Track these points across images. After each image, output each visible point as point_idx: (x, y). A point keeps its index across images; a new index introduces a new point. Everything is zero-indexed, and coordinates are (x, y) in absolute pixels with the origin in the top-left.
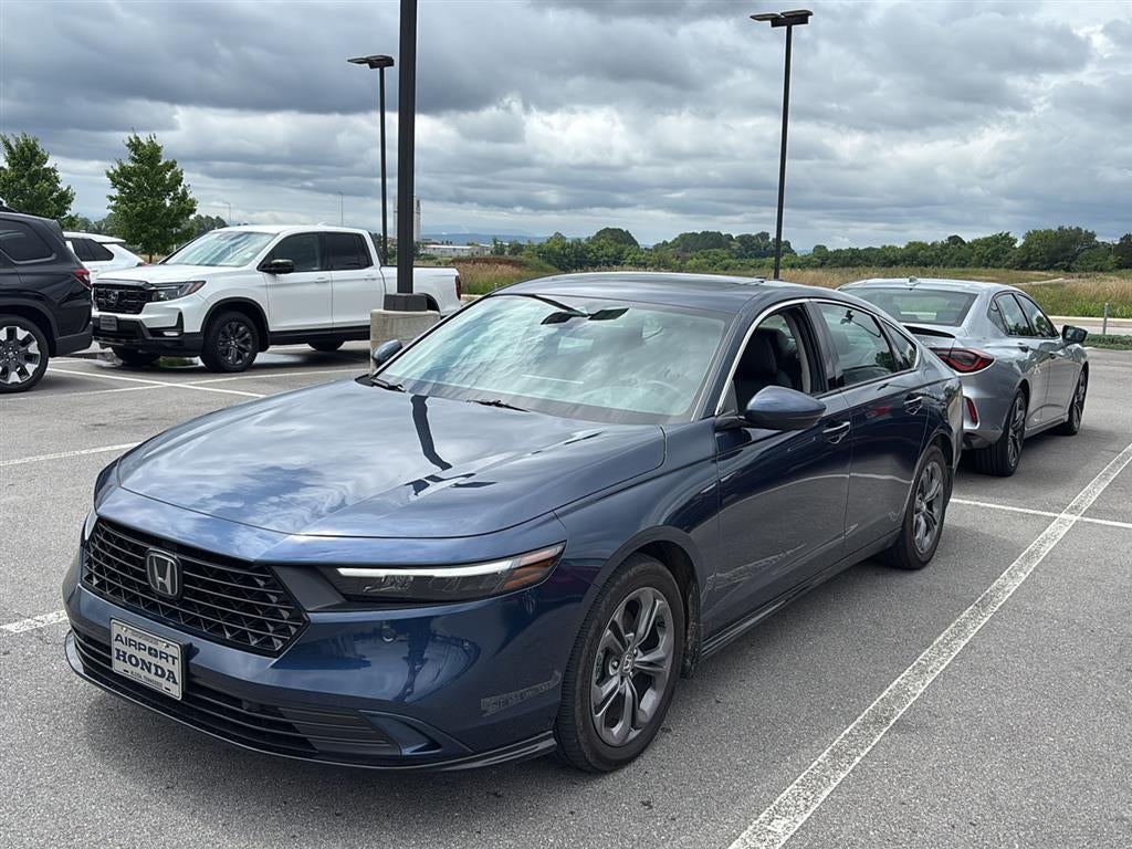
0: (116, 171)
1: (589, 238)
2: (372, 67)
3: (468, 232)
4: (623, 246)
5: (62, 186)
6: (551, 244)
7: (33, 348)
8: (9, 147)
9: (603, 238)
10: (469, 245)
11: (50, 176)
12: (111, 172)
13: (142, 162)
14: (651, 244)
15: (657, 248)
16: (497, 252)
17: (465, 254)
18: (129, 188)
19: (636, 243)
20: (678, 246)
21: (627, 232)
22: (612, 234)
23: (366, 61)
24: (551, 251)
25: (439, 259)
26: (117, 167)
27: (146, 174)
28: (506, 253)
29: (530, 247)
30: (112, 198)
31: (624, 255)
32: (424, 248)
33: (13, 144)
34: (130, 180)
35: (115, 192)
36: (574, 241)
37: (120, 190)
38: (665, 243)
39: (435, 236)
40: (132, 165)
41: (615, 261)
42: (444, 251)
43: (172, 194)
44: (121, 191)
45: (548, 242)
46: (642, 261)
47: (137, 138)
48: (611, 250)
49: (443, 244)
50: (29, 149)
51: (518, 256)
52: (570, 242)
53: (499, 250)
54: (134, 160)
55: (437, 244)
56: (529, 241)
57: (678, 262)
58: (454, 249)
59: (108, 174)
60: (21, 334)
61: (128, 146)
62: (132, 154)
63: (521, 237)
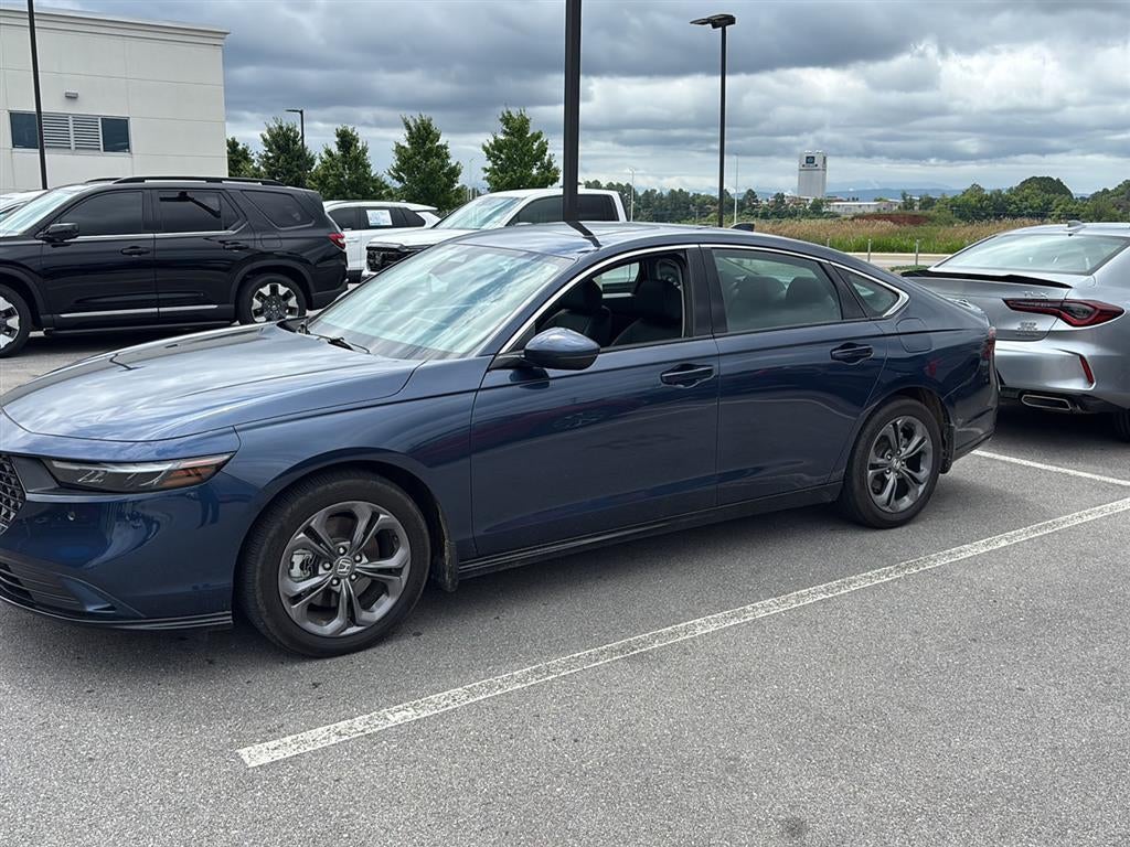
0: (491, 145)
1: (1011, 188)
2: (714, 26)
3: (877, 187)
4: (1052, 195)
5: (452, 162)
6: (965, 198)
7: (292, 302)
8: (409, 127)
9: (1028, 188)
10: (876, 200)
11: (441, 153)
12: (488, 145)
13: (512, 134)
14: (1089, 192)
15: (1095, 196)
16: (906, 208)
17: (872, 210)
18: (501, 159)
19: (1067, 192)
20: (1123, 194)
21: (1058, 180)
22: (1040, 184)
23: (707, 21)
24: (966, 204)
25: (843, 216)
26: (492, 141)
27: (516, 145)
28: (916, 208)
29: (943, 200)
30: (486, 170)
31: (1053, 206)
32: (828, 206)
33: (412, 125)
34: (501, 152)
35: (489, 165)
36: (993, 192)
37: (493, 162)
38: (1105, 191)
39: (840, 193)
40: (503, 138)
41: (1041, 215)
42: (849, 208)
43: (539, 163)
44: (495, 163)
45: (964, 193)
46: (1074, 212)
47: (509, 112)
48: (1037, 201)
49: (848, 200)
50: (424, 129)
51: (929, 211)
52: (989, 194)
53: (909, 204)
54: (505, 132)
55: (841, 201)
56: (943, 195)
57: (1120, 212)
58: (860, 206)
59: (484, 148)
60: (282, 290)
61: (501, 120)
62: (504, 128)
63: (932, 190)
